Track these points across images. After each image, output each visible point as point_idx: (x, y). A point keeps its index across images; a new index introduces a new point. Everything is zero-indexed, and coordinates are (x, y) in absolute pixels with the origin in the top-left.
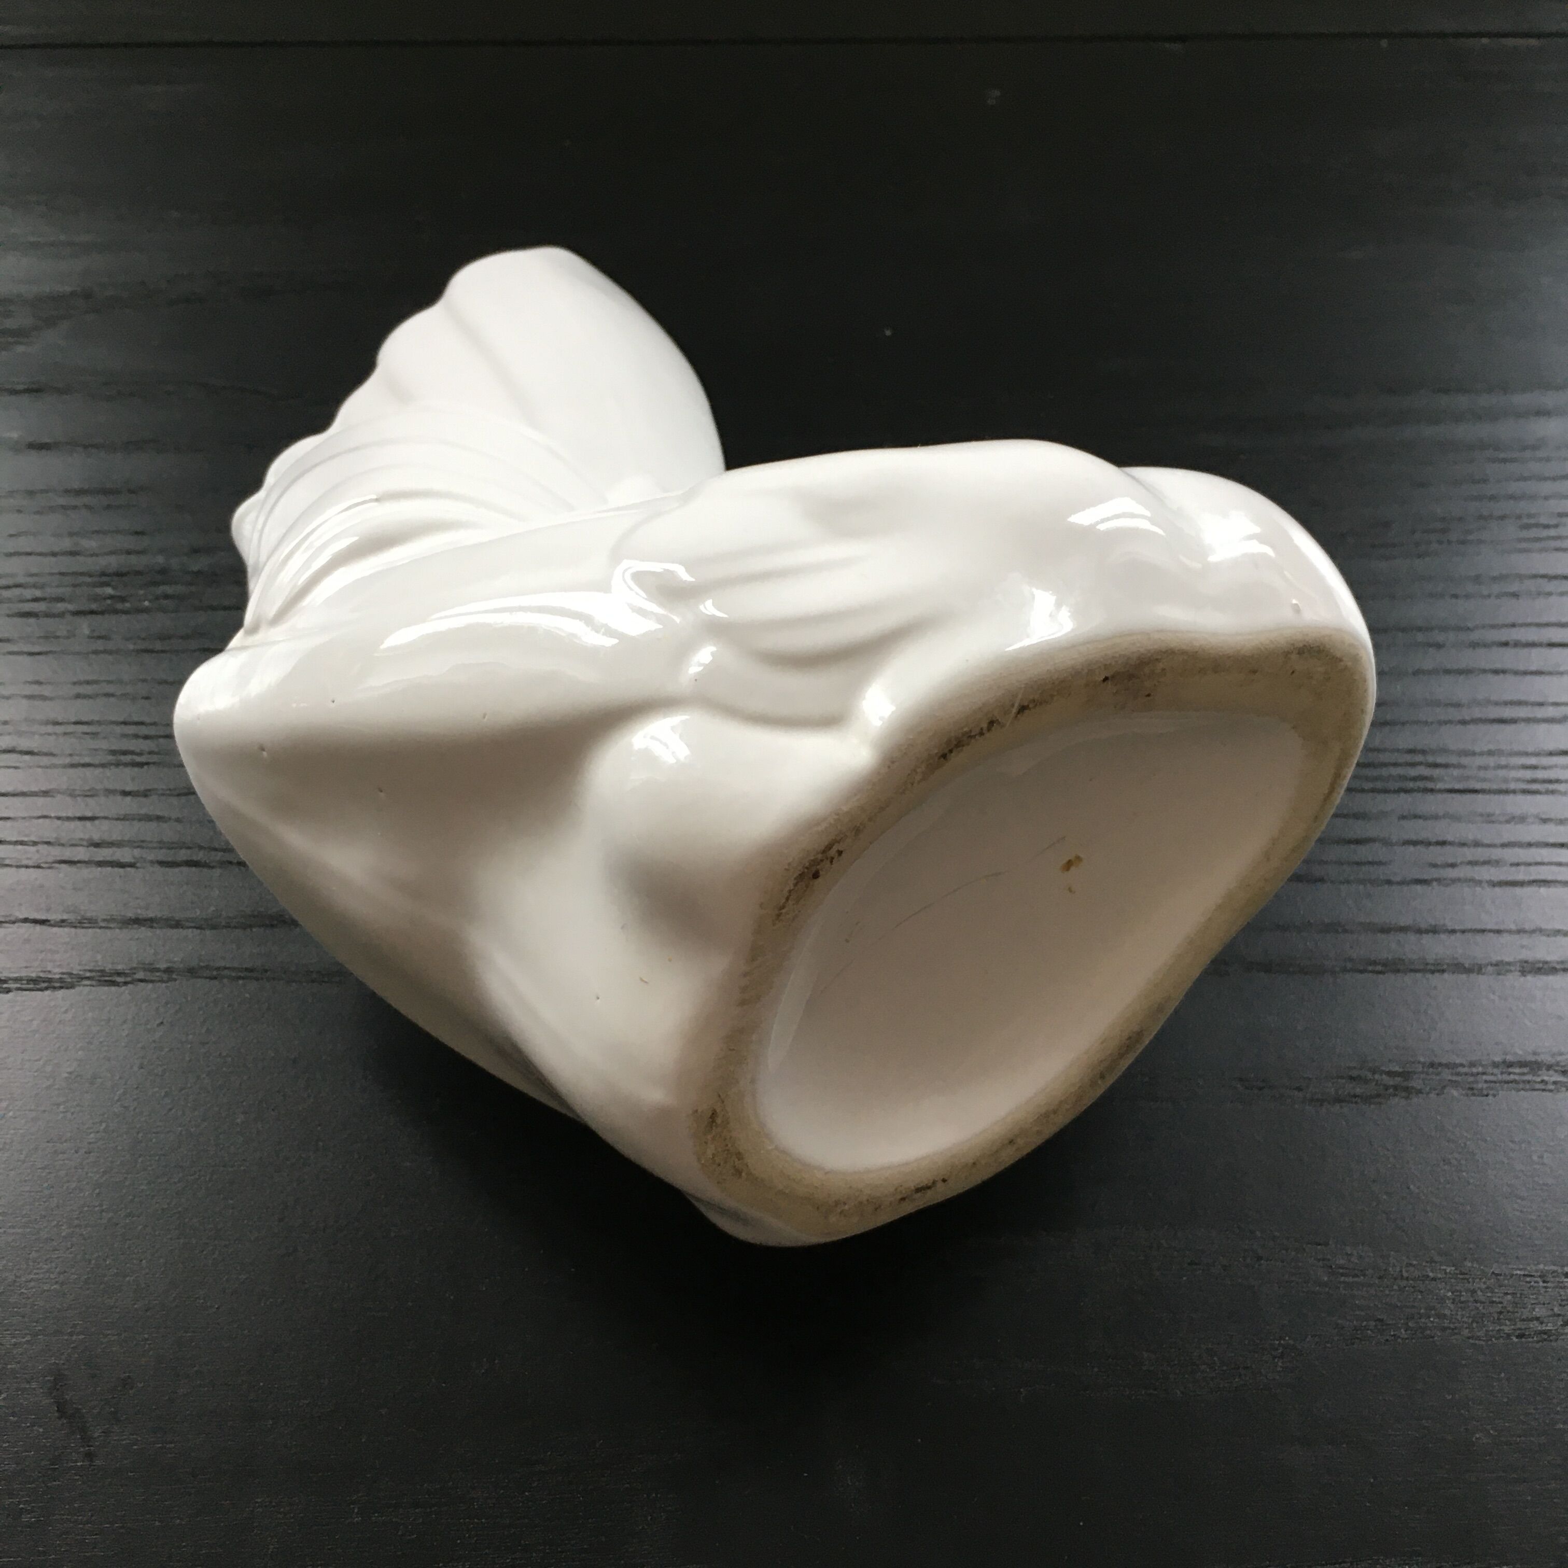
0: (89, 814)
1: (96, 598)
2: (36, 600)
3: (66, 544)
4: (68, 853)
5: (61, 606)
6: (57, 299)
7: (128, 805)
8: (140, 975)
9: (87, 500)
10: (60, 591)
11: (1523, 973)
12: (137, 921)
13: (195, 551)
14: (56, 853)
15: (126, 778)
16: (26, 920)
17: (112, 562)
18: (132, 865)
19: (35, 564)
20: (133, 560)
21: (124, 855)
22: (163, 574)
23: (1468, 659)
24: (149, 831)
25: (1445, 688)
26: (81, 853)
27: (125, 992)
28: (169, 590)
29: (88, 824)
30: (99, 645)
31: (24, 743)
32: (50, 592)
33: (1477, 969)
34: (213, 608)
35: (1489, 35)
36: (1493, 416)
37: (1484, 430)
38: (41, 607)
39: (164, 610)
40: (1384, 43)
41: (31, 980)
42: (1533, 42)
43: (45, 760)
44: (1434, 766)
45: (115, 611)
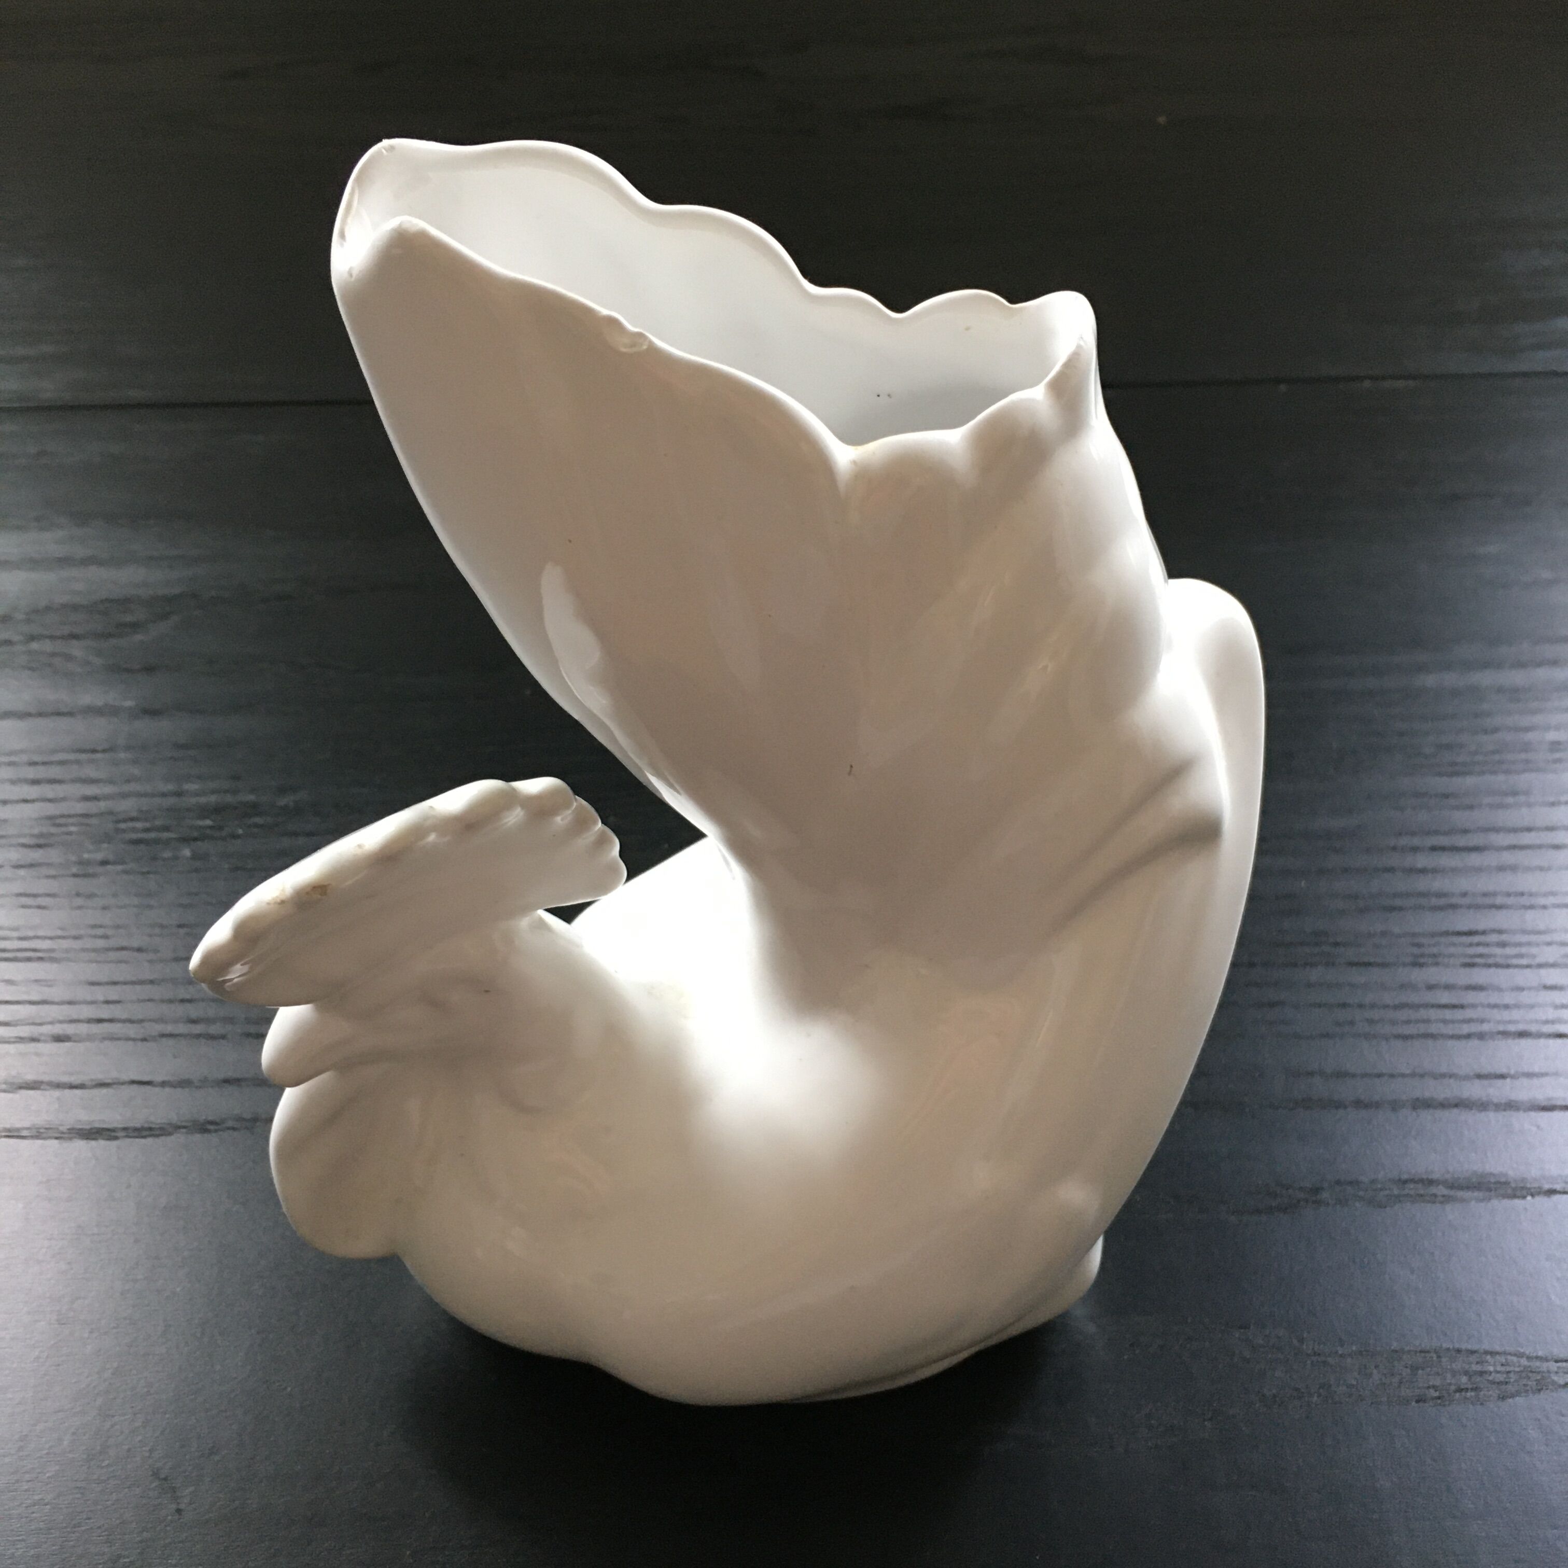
0: (188, 997)
1: (197, 828)
2: (147, 830)
3: (172, 787)
4: (169, 1028)
5: (166, 835)
6: (169, 600)
8: (230, 1123)
9: (192, 752)
10: (166, 823)
11: (1414, 1108)
13: (282, 791)
14: (160, 1028)
16: (133, 1082)
18: (223, 1037)
20: (229, 799)
21: (214, 1029)
22: (254, 809)
26: (182, 1028)
27: (214, 1139)
28: (258, 820)
29: (188, 1005)
30: (199, 865)
31: (135, 943)
32: (158, 823)
33: (1377, 1105)
35: (1371, 378)
38: (150, 835)
39: (252, 836)
40: (1283, 388)
41: (136, 1129)
42: (1411, 383)
43: (151, 956)
44: (1336, 944)
45: (212, 838)
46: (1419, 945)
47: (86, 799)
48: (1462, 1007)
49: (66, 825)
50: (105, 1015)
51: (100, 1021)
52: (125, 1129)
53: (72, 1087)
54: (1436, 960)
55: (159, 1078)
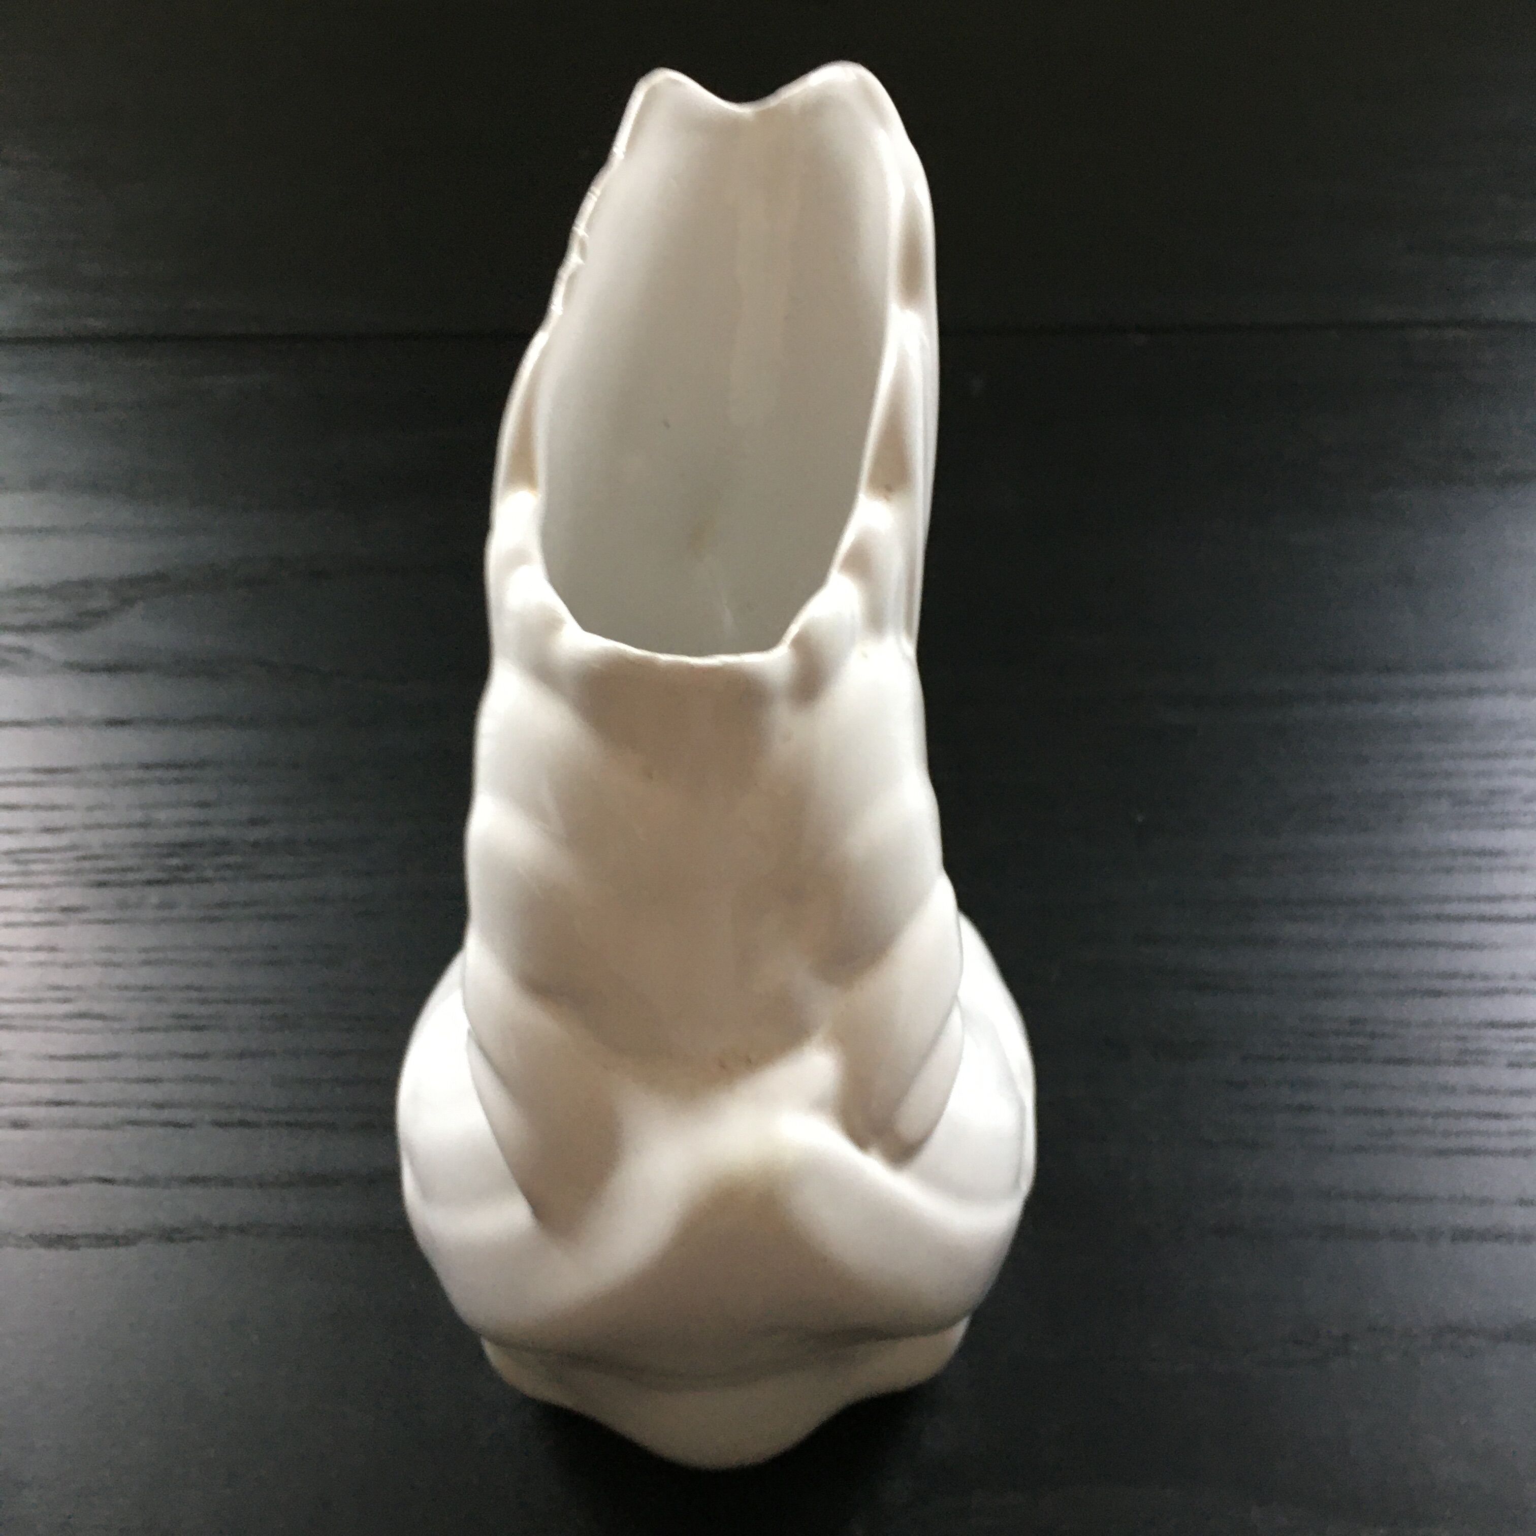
0: (155, 1076)
1: (164, 869)
2: (109, 870)
3: (138, 816)
4: (133, 1114)
5: (131, 876)
6: (134, 582)
7: (191, 1067)
8: (196, 1232)
9: (158, 773)
10: (130, 862)
11: (1456, 1239)
12: (194, 1180)
13: (253, 822)
14: (122, 1113)
15: (187, 1041)
16: (95, 1179)
17: (182, 834)
18: (191, 1125)
19: (112, 836)
20: (199, 831)
21: (182, 1115)
22: (223, 846)
23: (1407, 931)
24: (207, 1091)
25: (1383, 960)
26: (145, 1114)
27: (183, 1249)
28: (229, 860)
29: (154, 1085)
30: (165, 913)
31: (97, 1008)
32: (122, 862)
34: (269, 877)
36: (1431, 695)
37: (1420, 710)
38: (113, 877)
39: (223, 879)
41: (98, 1237)
43: (116, 1025)
44: (1373, 1036)
45: (182, 881)
46: (1464, 1039)
47: (48, 830)
48: (1507, 1117)
49: (27, 862)
50: (66, 1097)
51: (58, 1104)
52: (87, 1236)
53: (31, 1183)
54: (1480, 1057)
55: (121, 1175)
